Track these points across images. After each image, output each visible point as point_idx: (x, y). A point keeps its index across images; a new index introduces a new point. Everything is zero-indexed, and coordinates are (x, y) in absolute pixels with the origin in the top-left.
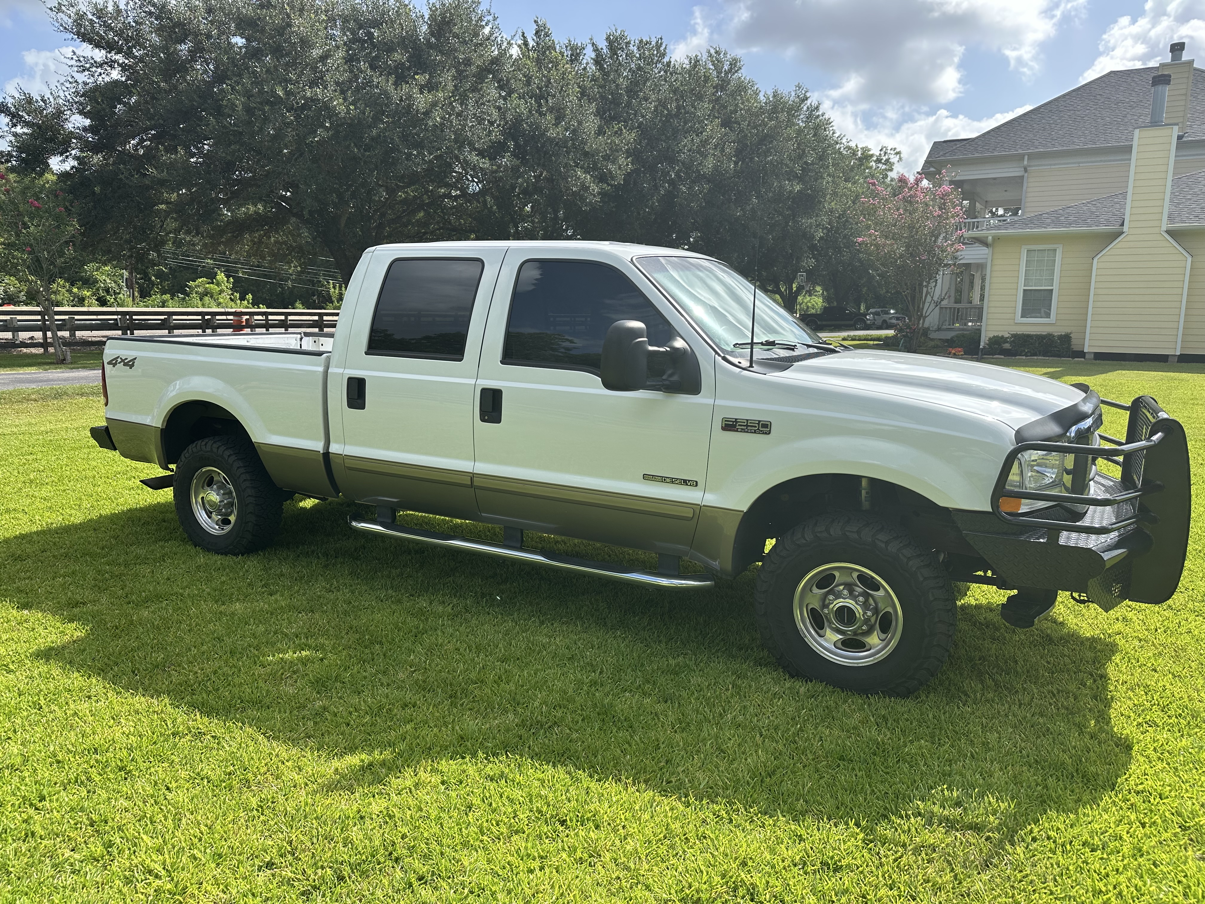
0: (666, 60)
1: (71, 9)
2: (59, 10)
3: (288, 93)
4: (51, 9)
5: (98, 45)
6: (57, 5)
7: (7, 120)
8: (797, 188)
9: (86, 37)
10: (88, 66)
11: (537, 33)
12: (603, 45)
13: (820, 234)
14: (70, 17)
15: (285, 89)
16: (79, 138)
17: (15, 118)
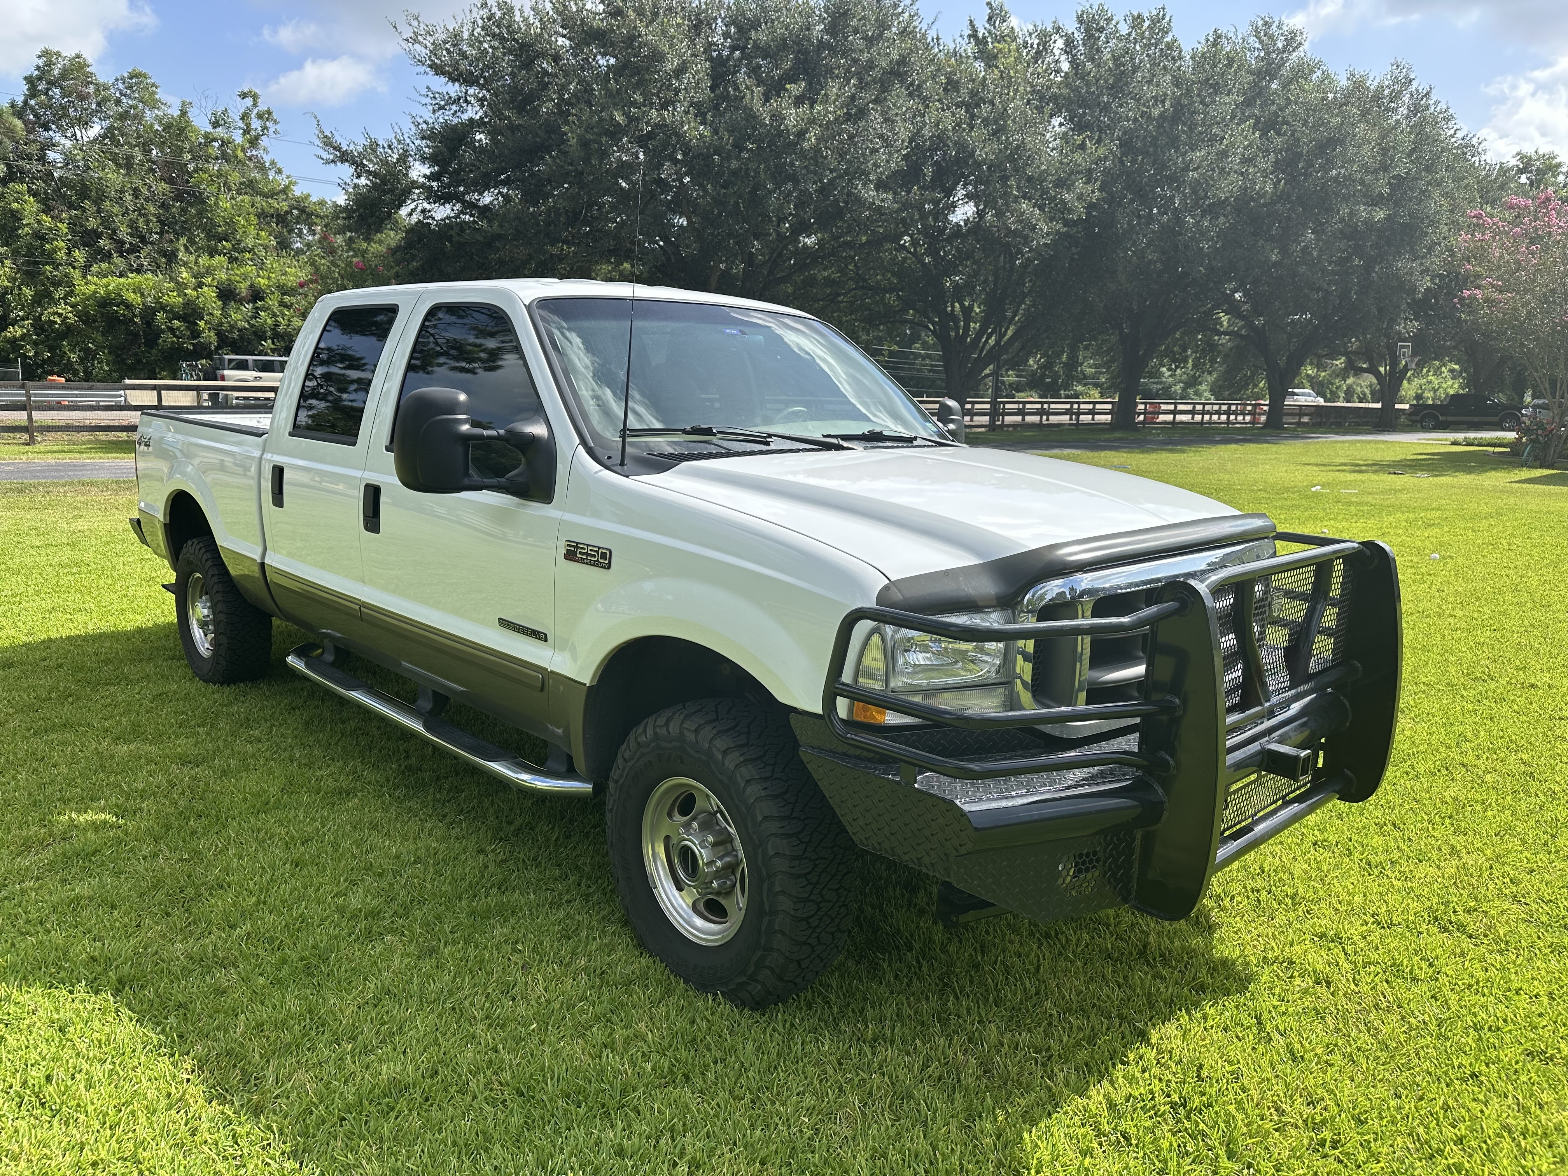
0: (1168, 39)
1: (428, 38)
2: (416, 41)
3: (631, 119)
4: (407, 40)
5: (454, 80)
6: (412, 35)
7: (352, 170)
8: (1380, 215)
9: (439, 70)
10: (442, 103)
11: (990, 19)
12: (1071, 26)
13: (1426, 283)
14: (426, 47)
15: (626, 114)
16: (422, 186)
17: (360, 169)
